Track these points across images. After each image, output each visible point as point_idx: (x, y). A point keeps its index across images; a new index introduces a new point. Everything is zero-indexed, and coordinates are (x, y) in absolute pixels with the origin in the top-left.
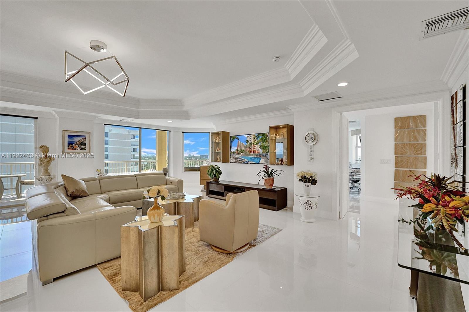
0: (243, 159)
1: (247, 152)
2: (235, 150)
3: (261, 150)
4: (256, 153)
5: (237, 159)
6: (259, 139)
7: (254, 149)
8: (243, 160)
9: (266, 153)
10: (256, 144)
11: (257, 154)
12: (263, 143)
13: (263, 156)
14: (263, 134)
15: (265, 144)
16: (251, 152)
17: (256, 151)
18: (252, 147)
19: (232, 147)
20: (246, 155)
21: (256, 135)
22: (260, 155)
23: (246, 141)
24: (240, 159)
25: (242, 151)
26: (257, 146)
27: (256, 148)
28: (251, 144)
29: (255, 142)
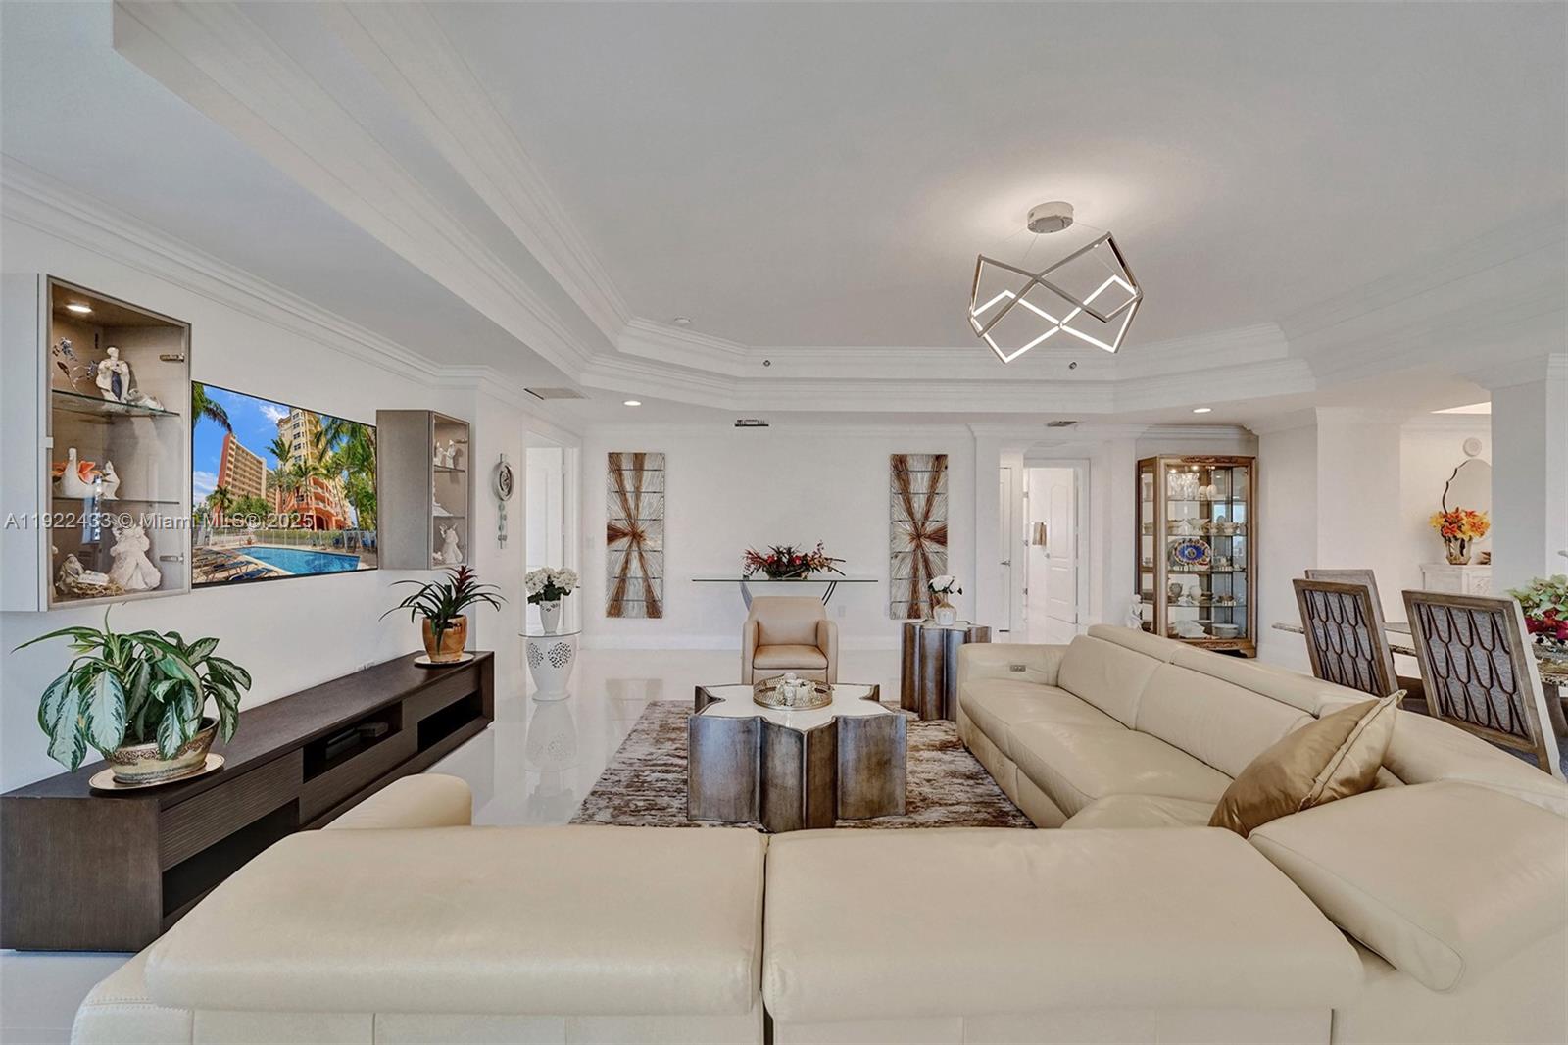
0: (262, 564)
3: (351, 514)
4: (334, 531)
5: (220, 567)
6: (337, 449)
7: (322, 505)
8: (260, 571)
10: (327, 476)
11: (338, 532)
12: (359, 472)
13: (364, 545)
14: (355, 428)
15: (363, 482)
16: (305, 520)
17: (329, 515)
18: (308, 485)
20: (279, 538)
21: (324, 425)
22: (351, 543)
23: (277, 444)
25: (263, 511)
26: (330, 484)
27: (327, 495)
28: (302, 472)
29: (321, 460)
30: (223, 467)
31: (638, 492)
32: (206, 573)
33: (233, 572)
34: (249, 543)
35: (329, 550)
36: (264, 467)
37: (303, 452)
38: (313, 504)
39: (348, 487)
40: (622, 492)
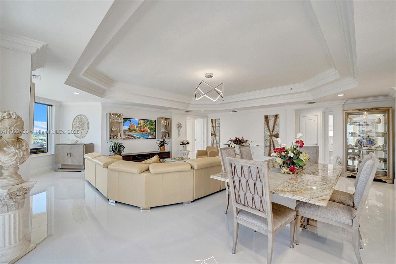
0: (134, 135)
1: (138, 131)
2: (126, 129)
3: (149, 131)
5: (128, 136)
6: (147, 123)
8: (134, 136)
9: (152, 133)
11: (146, 132)
12: (150, 126)
13: (151, 134)
14: (151, 121)
15: (152, 127)
16: (142, 131)
20: (137, 133)
21: (146, 121)
22: (149, 134)
23: (138, 123)
24: (132, 136)
25: (135, 130)
26: (146, 127)
27: (145, 128)
28: (141, 126)
29: (144, 125)
30: (130, 126)
31: (215, 127)
33: (130, 136)
36: (136, 126)
38: (143, 129)
40: (213, 127)
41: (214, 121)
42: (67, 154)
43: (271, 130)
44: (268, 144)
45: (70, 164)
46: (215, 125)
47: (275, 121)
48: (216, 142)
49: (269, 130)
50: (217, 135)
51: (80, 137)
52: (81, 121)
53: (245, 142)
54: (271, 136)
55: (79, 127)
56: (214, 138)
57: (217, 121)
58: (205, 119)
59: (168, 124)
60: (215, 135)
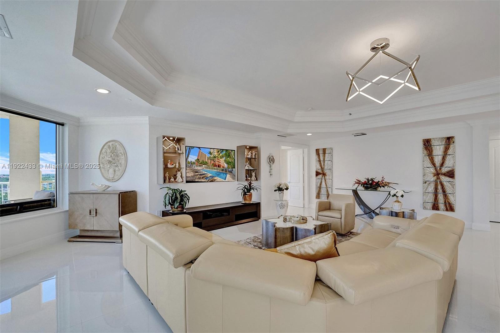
0: (205, 173)
1: (211, 165)
2: (193, 160)
3: (226, 165)
6: (222, 154)
7: (219, 163)
8: (205, 174)
9: (231, 169)
10: (220, 158)
11: (223, 168)
12: (227, 158)
13: (229, 171)
14: (227, 150)
15: (229, 159)
16: (215, 166)
17: (221, 165)
19: (190, 156)
20: (209, 168)
21: (220, 150)
22: (226, 171)
23: (210, 152)
24: (202, 173)
25: (206, 164)
26: (221, 160)
28: (215, 157)
29: (219, 155)
31: (324, 161)
32: (194, 173)
33: (199, 173)
34: (203, 168)
35: (220, 171)
36: (207, 156)
37: (215, 154)
38: (217, 163)
39: (225, 160)
40: (320, 161)
41: (321, 152)
42: (90, 210)
43: (438, 164)
44: (431, 189)
45: (94, 229)
46: (324, 159)
47: (447, 149)
48: (326, 185)
49: (434, 164)
50: (326, 174)
51: (113, 180)
52: (114, 151)
53: (386, 185)
54: (437, 174)
55: (110, 162)
56: (322, 179)
57: (327, 152)
58: (305, 150)
59: (254, 157)
60: (324, 174)
